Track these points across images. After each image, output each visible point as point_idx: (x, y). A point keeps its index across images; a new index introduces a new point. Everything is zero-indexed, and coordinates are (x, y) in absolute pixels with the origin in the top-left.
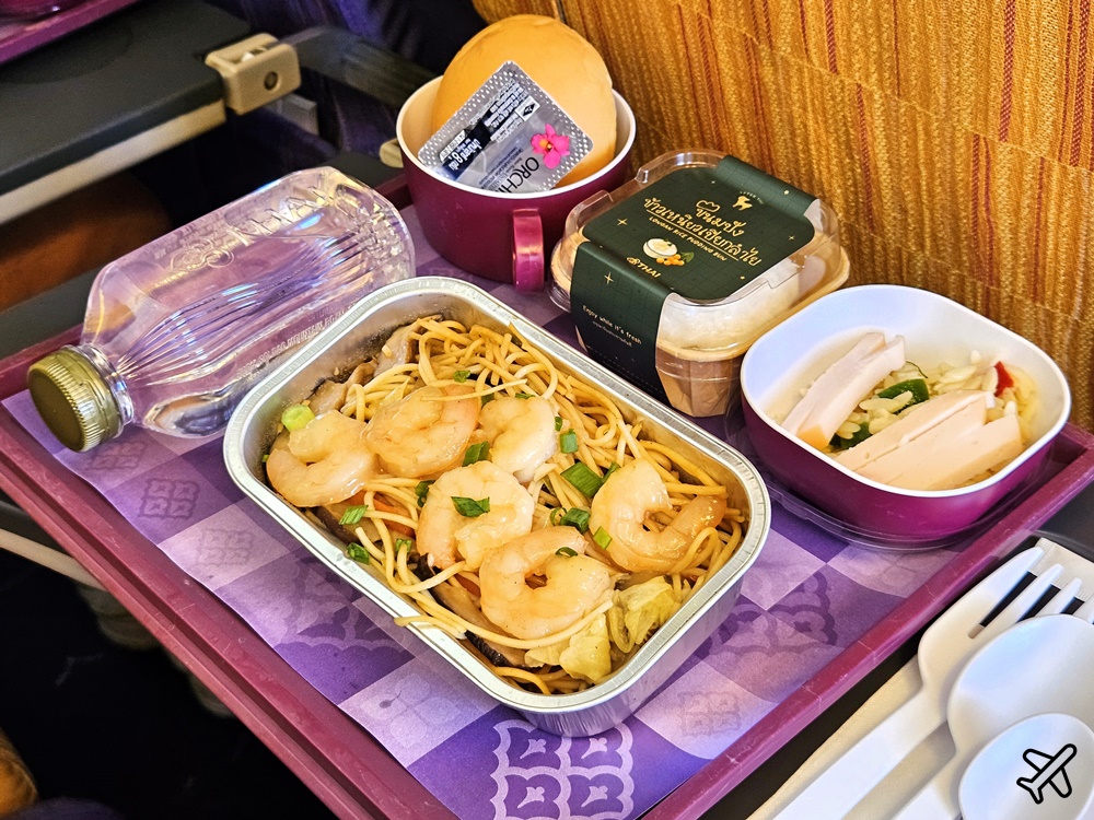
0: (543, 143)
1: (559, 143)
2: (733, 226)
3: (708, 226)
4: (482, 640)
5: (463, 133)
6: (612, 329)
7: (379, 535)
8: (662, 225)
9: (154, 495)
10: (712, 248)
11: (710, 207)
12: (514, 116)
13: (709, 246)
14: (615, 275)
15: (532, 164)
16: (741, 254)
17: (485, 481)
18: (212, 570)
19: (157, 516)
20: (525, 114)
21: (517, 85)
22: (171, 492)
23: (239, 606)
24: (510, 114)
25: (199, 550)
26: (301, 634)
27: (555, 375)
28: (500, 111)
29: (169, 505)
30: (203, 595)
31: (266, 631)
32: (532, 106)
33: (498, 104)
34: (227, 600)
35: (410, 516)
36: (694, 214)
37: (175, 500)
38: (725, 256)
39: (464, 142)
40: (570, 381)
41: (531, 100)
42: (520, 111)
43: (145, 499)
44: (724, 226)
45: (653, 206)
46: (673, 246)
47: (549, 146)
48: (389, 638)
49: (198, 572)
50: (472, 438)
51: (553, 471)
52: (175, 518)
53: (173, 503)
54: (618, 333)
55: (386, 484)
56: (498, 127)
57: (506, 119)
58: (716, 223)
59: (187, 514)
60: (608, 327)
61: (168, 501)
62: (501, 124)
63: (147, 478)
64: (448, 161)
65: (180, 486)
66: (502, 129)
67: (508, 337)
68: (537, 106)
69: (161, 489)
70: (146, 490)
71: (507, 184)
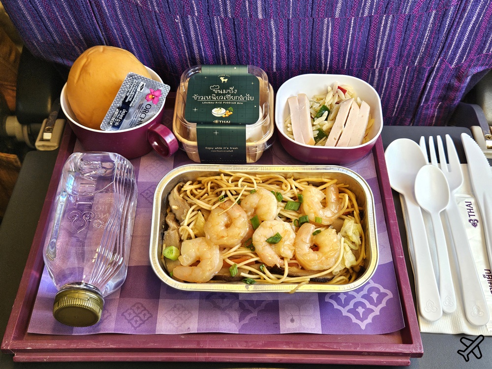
0: (150, 97)
1: (157, 94)
2: (231, 90)
3: (224, 95)
4: (316, 278)
5: (117, 110)
6: (223, 149)
7: (248, 270)
8: (209, 103)
9: (130, 318)
10: (235, 102)
11: (215, 87)
12: (137, 92)
13: (233, 102)
14: (218, 130)
15: (148, 107)
16: (245, 99)
17: (271, 228)
18: (186, 326)
19: (141, 324)
20: (141, 89)
21: (135, 80)
22: (134, 312)
23: (211, 329)
24: (135, 93)
25: (170, 323)
26: (239, 322)
27: (252, 178)
28: (131, 93)
29: (139, 317)
30: (194, 336)
31: (229, 330)
32: (143, 85)
33: (130, 91)
34: (206, 330)
35: (252, 257)
36: (214, 93)
37: (139, 313)
38: (242, 102)
39: (119, 113)
40: (258, 177)
41: (142, 83)
42: (139, 90)
43: (129, 321)
44: (228, 92)
45: (198, 98)
46: (222, 108)
47: (153, 97)
48: (264, 301)
49: (182, 331)
50: (248, 217)
51: (281, 210)
52: (148, 319)
53: (140, 315)
54: (226, 150)
55: (232, 253)
56: (132, 100)
57: (134, 95)
58: (224, 92)
59: (149, 315)
60: (220, 150)
61: (137, 316)
62: (133, 98)
63: (120, 315)
64: (114, 123)
65: (135, 308)
66: (134, 100)
67: (222, 175)
68: (145, 84)
69: (130, 314)
70: (126, 318)
71: (140, 119)
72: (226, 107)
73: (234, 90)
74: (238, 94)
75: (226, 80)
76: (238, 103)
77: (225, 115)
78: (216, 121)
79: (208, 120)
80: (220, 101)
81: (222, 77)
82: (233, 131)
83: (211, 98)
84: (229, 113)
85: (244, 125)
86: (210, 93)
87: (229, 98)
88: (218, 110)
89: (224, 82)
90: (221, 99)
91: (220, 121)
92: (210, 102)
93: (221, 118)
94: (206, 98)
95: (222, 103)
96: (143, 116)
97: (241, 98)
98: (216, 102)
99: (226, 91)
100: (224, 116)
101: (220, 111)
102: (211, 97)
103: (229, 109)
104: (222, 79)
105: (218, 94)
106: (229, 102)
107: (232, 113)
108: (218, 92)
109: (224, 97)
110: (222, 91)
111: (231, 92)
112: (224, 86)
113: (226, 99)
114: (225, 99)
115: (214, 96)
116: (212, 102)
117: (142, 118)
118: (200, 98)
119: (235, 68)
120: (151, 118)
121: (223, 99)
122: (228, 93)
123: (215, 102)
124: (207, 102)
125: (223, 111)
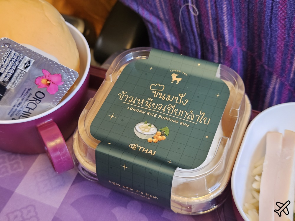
72: (159, 125)
73: (184, 99)
74: (187, 108)
75: (179, 80)
76: (181, 123)
77: (153, 138)
78: (134, 146)
79: (123, 140)
80: (155, 113)
81: (176, 73)
82: (151, 172)
83: (144, 104)
84: (160, 137)
85: (174, 167)
86: (146, 94)
87: (170, 111)
88: (146, 128)
89: (176, 81)
90: (157, 110)
91: (141, 147)
92: (140, 109)
93: (144, 142)
94: (137, 102)
95: (157, 116)
96: (32, 106)
97: (190, 116)
98: (148, 113)
99: (171, 98)
100: (150, 139)
101: (147, 130)
102: (144, 102)
103: (163, 129)
104: (174, 77)
105: (157, 100)
106: (168, 117)
107: (164, 137)
108: (159, 96)
109: (163, 108)
110: (166, 97)
111: (179, 101)
112: (173, 89)
113: (167, 110)
114: (164, 110)
115: (149, 101)
116: (143, 110)
117: (30, 109)
118: (128, 99)
119: (199, 65)
120: (45, 111)
121: (161, 111)
122: (173, 103)
123: (147, 111)
124: (136, 108)
125: (153, 130)
